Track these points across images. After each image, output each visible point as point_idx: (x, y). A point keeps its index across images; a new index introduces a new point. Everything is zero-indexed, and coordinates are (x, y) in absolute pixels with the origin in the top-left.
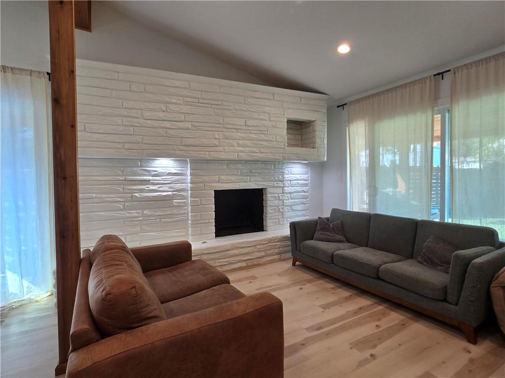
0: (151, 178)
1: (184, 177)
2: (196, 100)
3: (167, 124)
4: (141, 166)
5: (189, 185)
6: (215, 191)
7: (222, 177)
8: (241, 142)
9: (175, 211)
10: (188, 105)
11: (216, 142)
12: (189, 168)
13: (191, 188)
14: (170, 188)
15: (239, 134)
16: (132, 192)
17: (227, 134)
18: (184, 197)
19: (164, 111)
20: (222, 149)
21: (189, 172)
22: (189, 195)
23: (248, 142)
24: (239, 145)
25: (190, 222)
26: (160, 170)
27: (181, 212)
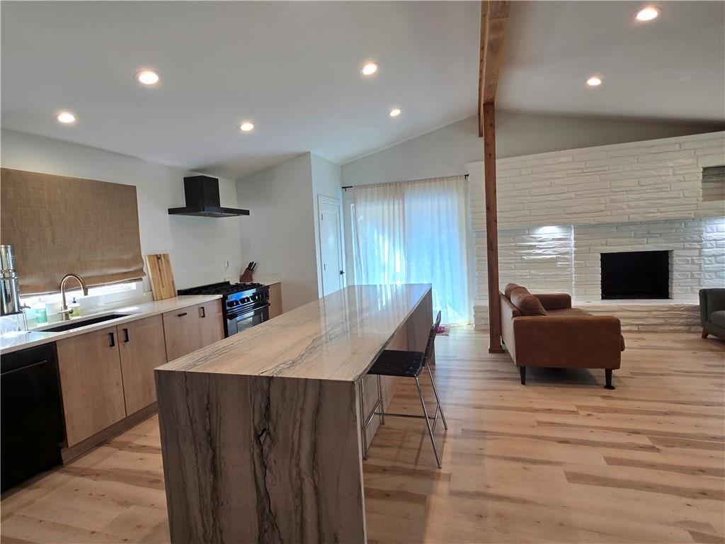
0: (537, 243)
1: (569, 242)
2: (580, 171)
3: (551, 198)
4: (528, 234)
5: (574, 249)
6: (602, 254)
7: (610, 240)
8: (632, 204)
9: (559, 272)
10: (571, 177)
11: (602, 207)
12: (573, 233)
13: (575, 251)
14: (554, 251)
15: (630, 196)
16: (521, 255)
17: (615, 197)
18: (568, 260)
19: (548, 186)
20: (609, 213)
21: (572, 237)
22: (573, 258)
23: (641, 203)
24: (629, 207)
25: (574, 283)
26: (544, 237)
27: (566, 273)
